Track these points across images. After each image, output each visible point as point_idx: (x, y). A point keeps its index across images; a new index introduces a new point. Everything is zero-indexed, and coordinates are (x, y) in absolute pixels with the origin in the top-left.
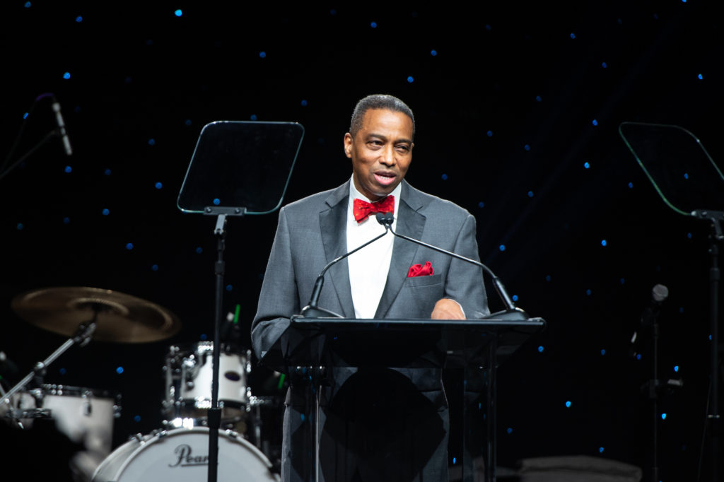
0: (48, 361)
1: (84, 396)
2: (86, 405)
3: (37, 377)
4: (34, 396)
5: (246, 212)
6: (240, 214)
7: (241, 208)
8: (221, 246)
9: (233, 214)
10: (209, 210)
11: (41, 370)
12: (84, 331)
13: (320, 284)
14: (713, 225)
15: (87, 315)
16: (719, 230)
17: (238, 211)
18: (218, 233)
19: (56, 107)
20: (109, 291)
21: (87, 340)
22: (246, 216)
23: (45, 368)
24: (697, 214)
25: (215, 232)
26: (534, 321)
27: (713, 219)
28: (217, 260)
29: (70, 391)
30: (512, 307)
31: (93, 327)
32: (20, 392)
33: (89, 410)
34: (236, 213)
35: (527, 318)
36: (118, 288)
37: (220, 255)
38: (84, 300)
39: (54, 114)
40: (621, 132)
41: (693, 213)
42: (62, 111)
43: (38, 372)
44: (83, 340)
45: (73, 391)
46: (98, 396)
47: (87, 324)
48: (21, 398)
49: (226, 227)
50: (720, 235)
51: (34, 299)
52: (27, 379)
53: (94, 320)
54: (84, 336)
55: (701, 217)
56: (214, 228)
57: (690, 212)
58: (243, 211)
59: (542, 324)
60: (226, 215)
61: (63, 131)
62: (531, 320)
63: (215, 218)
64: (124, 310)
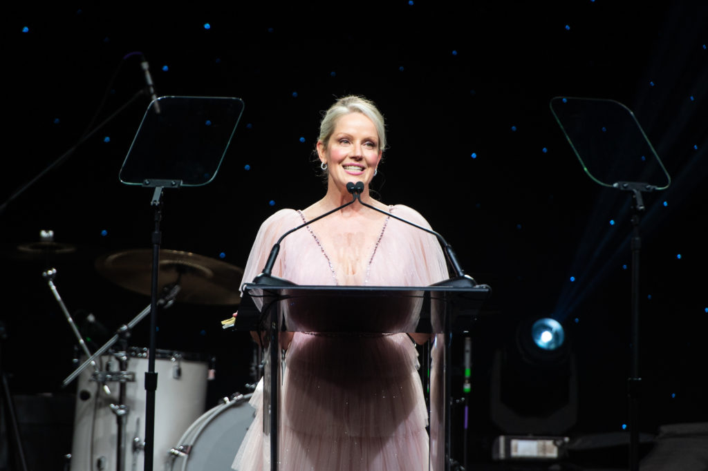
0: (131, 324)
1: (173, 359)
2: (177, 368)
3: (121, 340)
4: (118, 359)
5: (182, 184)
6: (176, 186)
7: (178, 181)
8: (158, 216)
9: (169, 186)
10: (148, 182)
11: (124, 333)
12: (167, 293)
13: (275, 252)
14: (634, 197)
15: (170, 277)
16: (640, 201)
17: (174, 183)
18: (154, 205)
19: (145, 65)
20: (190, 254)
21: (171, 302)
22: (182, 187)
23: (129, 330)
24: (619, 186)
25: (152, 203)
26: (480, 288)
27: (635, 191)
28: (154, 230)
29: (161, 353)
30: (461, 274)
31: (177, 289)
32: (106, 353)
33: (179, 372)
34: (173, 185)
35: (474, 285)
36: (200, 250)
37: (157, 225)
38: (166, 262)
39: (143, 72)
40: (551, 107)
41: (615, 185)
42: (151, 70)
43: (122, 334)
44: (166, 302)
45: (165, 354)
46: (189, 358)
47: (170, 287)
48: (110, 360)
49: (161, 198)
50: (641, 206)
51: (115, 260)
52: (112, 341)
53: (177, 282)
54: (167, 298)
55: (622, 189)
56: (151, 201)
57: (612, 184)
58: (180, 183)
59: (487, 290)
60: (163, 187)
61: (152, 90)
62: (477, 286)
63: (152, 190)
64: (208, 272)
